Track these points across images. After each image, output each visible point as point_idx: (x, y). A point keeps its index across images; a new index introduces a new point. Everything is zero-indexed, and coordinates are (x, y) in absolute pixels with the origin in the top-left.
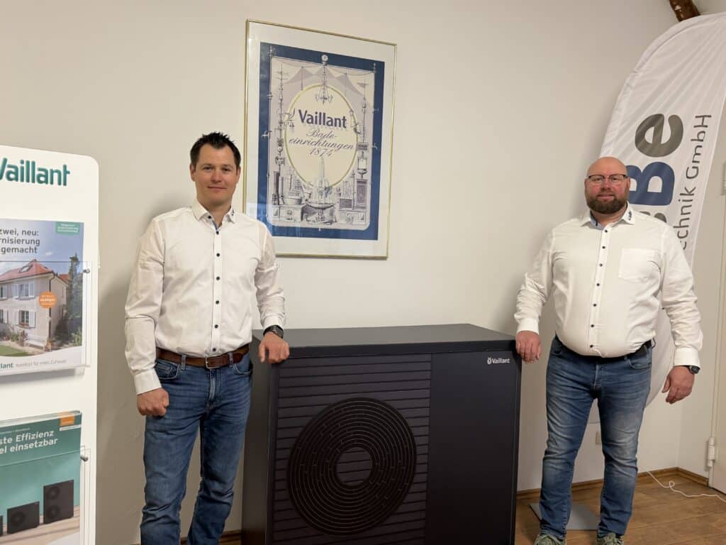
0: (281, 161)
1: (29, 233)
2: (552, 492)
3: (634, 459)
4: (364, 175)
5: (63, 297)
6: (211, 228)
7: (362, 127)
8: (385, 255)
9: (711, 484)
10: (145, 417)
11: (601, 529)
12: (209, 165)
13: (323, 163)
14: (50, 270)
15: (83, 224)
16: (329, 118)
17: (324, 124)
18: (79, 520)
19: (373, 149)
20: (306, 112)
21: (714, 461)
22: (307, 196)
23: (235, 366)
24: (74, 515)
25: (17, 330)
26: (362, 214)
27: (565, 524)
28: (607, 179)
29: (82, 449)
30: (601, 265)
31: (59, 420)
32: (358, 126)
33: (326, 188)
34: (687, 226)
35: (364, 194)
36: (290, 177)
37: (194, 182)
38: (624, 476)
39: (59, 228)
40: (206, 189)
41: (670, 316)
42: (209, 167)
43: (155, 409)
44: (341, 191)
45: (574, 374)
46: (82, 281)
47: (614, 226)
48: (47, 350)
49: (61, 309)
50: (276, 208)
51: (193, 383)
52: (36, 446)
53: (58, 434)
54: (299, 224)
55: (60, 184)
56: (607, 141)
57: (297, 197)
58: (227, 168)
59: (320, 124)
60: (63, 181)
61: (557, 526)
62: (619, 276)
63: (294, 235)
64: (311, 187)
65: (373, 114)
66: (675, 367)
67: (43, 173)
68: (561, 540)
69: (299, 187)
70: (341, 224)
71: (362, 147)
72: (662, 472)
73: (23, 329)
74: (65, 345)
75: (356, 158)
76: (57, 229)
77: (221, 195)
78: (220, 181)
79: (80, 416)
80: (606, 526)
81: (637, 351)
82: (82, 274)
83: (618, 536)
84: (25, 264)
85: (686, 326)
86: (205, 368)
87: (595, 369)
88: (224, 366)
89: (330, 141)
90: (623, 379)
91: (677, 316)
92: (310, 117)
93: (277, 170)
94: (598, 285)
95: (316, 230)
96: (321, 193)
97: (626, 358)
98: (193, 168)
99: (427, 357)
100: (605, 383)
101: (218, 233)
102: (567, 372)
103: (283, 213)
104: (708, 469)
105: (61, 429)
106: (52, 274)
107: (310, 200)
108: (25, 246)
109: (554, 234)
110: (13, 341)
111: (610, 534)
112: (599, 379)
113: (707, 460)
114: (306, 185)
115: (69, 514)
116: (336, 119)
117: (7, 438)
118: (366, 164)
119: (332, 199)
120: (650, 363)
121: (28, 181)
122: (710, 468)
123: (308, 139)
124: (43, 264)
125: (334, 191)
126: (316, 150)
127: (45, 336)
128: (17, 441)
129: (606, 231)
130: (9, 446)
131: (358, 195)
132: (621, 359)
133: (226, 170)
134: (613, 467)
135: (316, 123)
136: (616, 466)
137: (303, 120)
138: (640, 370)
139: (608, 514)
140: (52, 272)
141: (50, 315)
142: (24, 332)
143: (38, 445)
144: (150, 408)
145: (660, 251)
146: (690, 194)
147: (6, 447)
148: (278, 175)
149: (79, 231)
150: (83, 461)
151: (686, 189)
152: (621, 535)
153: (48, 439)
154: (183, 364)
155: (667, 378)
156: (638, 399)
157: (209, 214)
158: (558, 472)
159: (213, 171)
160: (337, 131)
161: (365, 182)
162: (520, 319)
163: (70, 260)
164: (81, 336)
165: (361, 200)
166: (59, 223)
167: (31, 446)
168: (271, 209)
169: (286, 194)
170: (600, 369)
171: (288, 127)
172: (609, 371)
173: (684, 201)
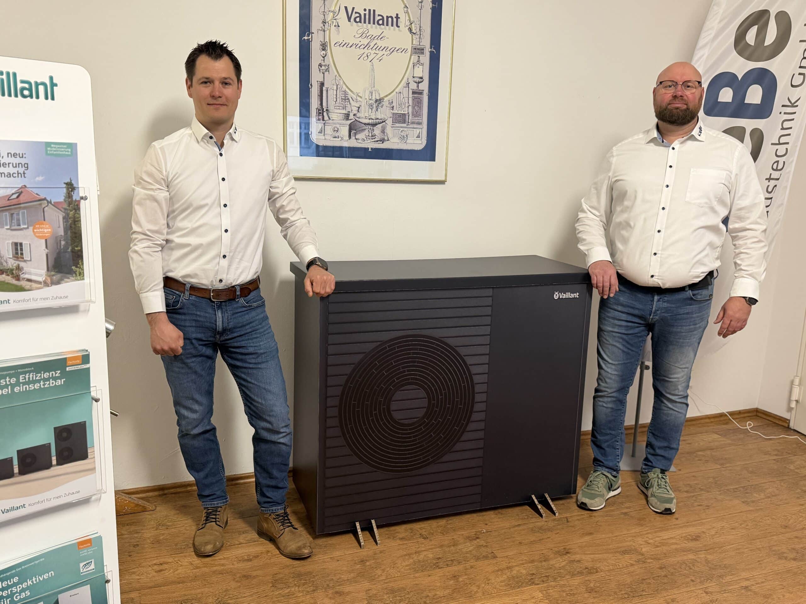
0: (324, 68)
1: (15, 155)
2: (604, 431)
3: (686, 395)
4: (420, 84)
5: (59, 227)
6: (215, 151)
7: (418, 26)
8: (443, 179)
9: (792, 425)
10: (160, 355)
11: (646, 465)
12: (207, 78)
13: (373, 70)
14: (42, 196)
15: (76, 144)
16: (379, 15)
17: (374, 23)
18: (95, 461)
19: (431, 52)
20: (353, 8)
21: (797, 401)
22: (355, 110)
23: (242, 301)
24: (89, 457)
25: (11, 263)
26: (418, 131)
27: (618, 462)
28: (680, 86)
29: (92, 389)
30: (667, 186)
31: (65, 359)
32: (413, 24)
33: (376, 101)
34: (788, 143)
35: (421, 108)
36: (335, 88)
37: (192, 99)
38: (675, 412)
39: (49, 149)
40: (205, 106)
41: (735, 245)
42: (207, 81)
43: (172, 350)
44: (394, 104)
45: (629, 306)
46: (79, 209)
47: (682, 143)
48: (46, 284)
49: (57, 240)
50: (320, 125)
51: (198, 313)
52: (42, 387)
53: (64, 374)
54: (346, 143)
55: (47, 98)
56: (701, 43)
57: (344, 112)
58: (227, 81)
59: (369, 23)
60: (50, 95)
61: (611, 464)
62: (687, 199)
63: (341, 156)
64: (359, 99)
65: (430, 11)
66: (731, 299)
67: (26, 86)
68: (615, 477)
69: (346, 99)
70: (394, 143)
71: (418, 51)
72: (740, 412)
73: (17, 262)
74: (66, 280)
75: (411, 65)
76: (47, 151)
77: (221, 113)
78: (220, 97)
79: (88, 355)
80: (651, 462)
81: (700, 281)
82: (79, 201)
83: (663, 471)
84: (14, 191)
85: (747, 256)
86: (210, 299)
87: (653, 301)
88: (230, 300)
89: (380, 43)
90: (682, 311)
91: (741, 246)
92: (358, 15)
93: (321, 80)
94: (663, 209)
95: (366, 149)
96: (371, 106)
97: (687, 289)
98: (189, 83)
99: (489, 292)
100: (663, 314)
101: (221, 155)
102: (622, 305)
103: (329, 130)
104: (790, 409)
105: (68, 369)
106: (46, 202)
107: (358, 115)
108: (11, 170)
109: (615, 154)
110: (8, 275)
111: (654, 470)
112: (656, 311)
113: (790, 401)
114: (354, 97)
115: (84, 456)
116: (388, 17)
117: (10, 378)
118: (423, 71)
119: (384, 113)
120: (711, 295)
121: (10, 95)
122: (793, 408)
123: (357, 41)
124: (34, 190)
125: (386, 103)
126: (365, 55)
127: (44, 271)
128: (21, 381)
129: (673, 149)
130: (13, 386)
131: (413, 108)
132: (681, 289)
133: (226, 84)
134: (662, 402)
135: (365, 22)
136: (665, 401)
137: (349, 19)
138: (700, 302)
139: (654, 449)
140: (45, 199)
141: (47, 247)
142: (19, 265)
143: (44, 385)
144: (166, 348)
145: (731, 172)
146: (793, 105)
147: (10, 387)
148: (322, 84)
149: (71, 152)
150: (94, 402)
151: (789, 99)
152: (666, 471)
153: (55, 379)
154: (187, 293)
155: (722, 308)
156: (695, 332)
157: (210, 134)
158: (609, 410)
159: (212, 85)
160: (389, 31)
161: (421, 93)
162: (588, 250)
163: (65, 186)
164: (83, 270)
165: (417, 114)
166: (48, 144)
167: (37, 386)
168: (315, 125)
169: (331, 108)
170: (658, 301)
171: (333, 27)
172: (668, 302)
173: (785, 113)
